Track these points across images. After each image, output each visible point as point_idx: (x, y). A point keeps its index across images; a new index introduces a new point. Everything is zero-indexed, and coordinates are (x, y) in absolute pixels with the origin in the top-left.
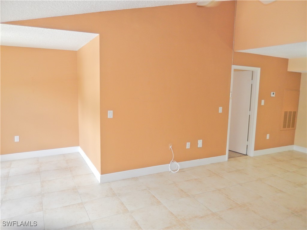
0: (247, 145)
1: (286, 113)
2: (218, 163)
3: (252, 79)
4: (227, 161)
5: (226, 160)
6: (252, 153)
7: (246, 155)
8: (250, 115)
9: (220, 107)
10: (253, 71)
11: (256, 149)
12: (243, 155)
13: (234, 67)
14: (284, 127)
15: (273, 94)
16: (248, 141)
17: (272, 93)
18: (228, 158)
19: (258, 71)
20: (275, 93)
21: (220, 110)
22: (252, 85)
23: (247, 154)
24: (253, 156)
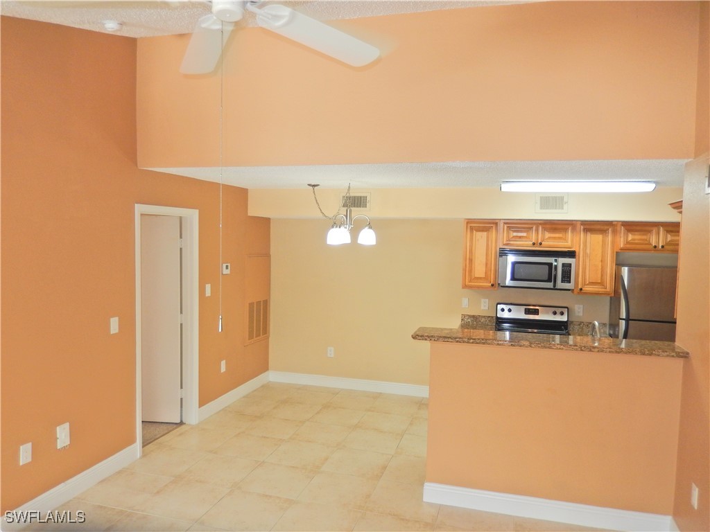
0: (181, 399)
1: (251, 305)
2: (120, 472)
3: (181, 237)
4: (141, 458)
5: (138, 456)
6: (194, 415)
7: (181, 423)
8: (181, 325)
9: (112, 317)
10: (181, 218)
11: (202, 403)
12: (175, 426)
13: (139, 209)
14: (251, 337)
15: (227, 267)
16: (181, 388)
17: (224, 265)
18: (143, 447)
19: (192, 216)
20: (229, 265)
21: (114, 325)
22: (181, 249)
23: (184, 421)
24: (197, 422)
